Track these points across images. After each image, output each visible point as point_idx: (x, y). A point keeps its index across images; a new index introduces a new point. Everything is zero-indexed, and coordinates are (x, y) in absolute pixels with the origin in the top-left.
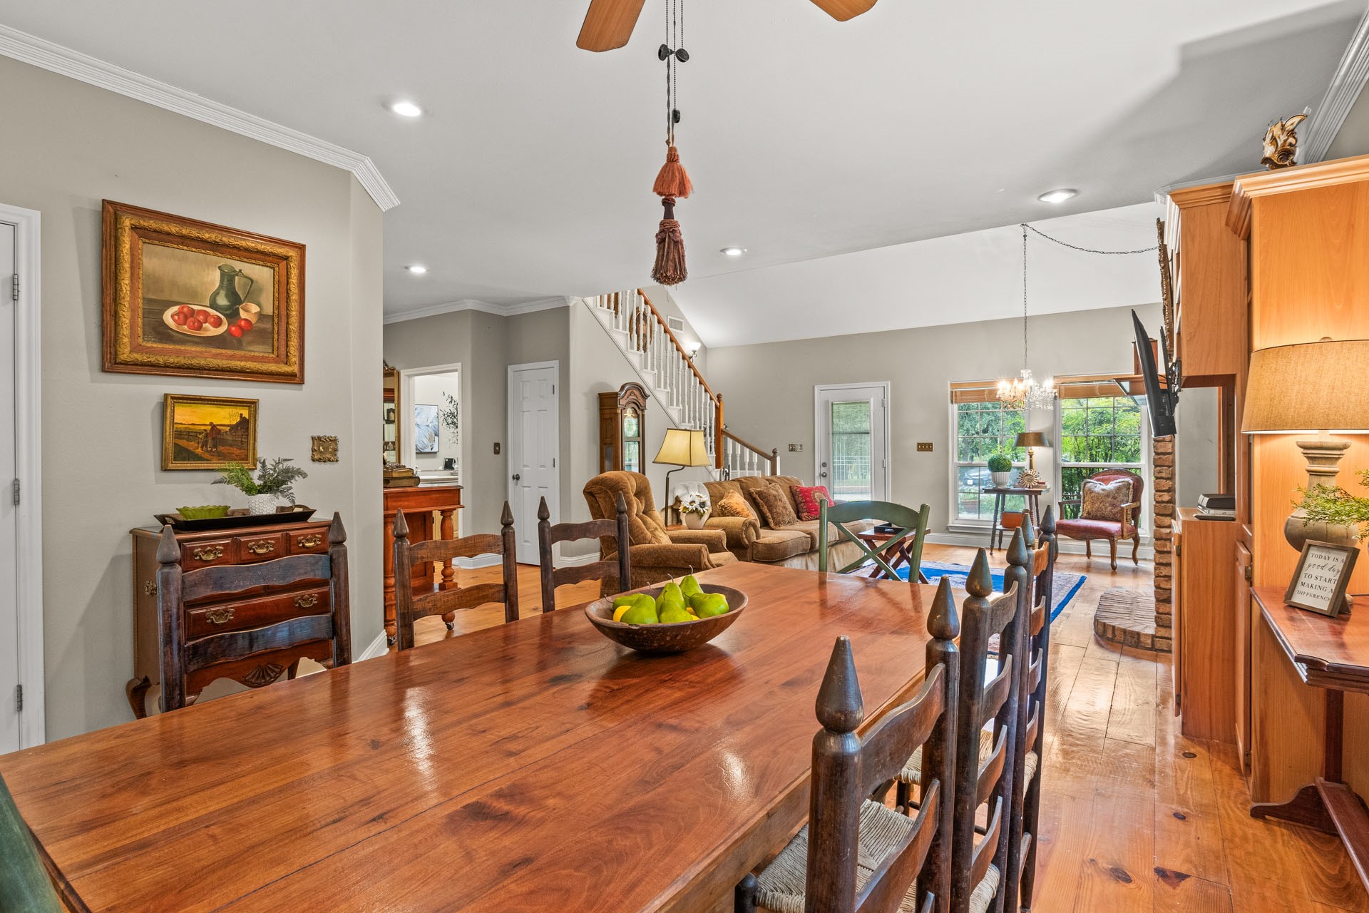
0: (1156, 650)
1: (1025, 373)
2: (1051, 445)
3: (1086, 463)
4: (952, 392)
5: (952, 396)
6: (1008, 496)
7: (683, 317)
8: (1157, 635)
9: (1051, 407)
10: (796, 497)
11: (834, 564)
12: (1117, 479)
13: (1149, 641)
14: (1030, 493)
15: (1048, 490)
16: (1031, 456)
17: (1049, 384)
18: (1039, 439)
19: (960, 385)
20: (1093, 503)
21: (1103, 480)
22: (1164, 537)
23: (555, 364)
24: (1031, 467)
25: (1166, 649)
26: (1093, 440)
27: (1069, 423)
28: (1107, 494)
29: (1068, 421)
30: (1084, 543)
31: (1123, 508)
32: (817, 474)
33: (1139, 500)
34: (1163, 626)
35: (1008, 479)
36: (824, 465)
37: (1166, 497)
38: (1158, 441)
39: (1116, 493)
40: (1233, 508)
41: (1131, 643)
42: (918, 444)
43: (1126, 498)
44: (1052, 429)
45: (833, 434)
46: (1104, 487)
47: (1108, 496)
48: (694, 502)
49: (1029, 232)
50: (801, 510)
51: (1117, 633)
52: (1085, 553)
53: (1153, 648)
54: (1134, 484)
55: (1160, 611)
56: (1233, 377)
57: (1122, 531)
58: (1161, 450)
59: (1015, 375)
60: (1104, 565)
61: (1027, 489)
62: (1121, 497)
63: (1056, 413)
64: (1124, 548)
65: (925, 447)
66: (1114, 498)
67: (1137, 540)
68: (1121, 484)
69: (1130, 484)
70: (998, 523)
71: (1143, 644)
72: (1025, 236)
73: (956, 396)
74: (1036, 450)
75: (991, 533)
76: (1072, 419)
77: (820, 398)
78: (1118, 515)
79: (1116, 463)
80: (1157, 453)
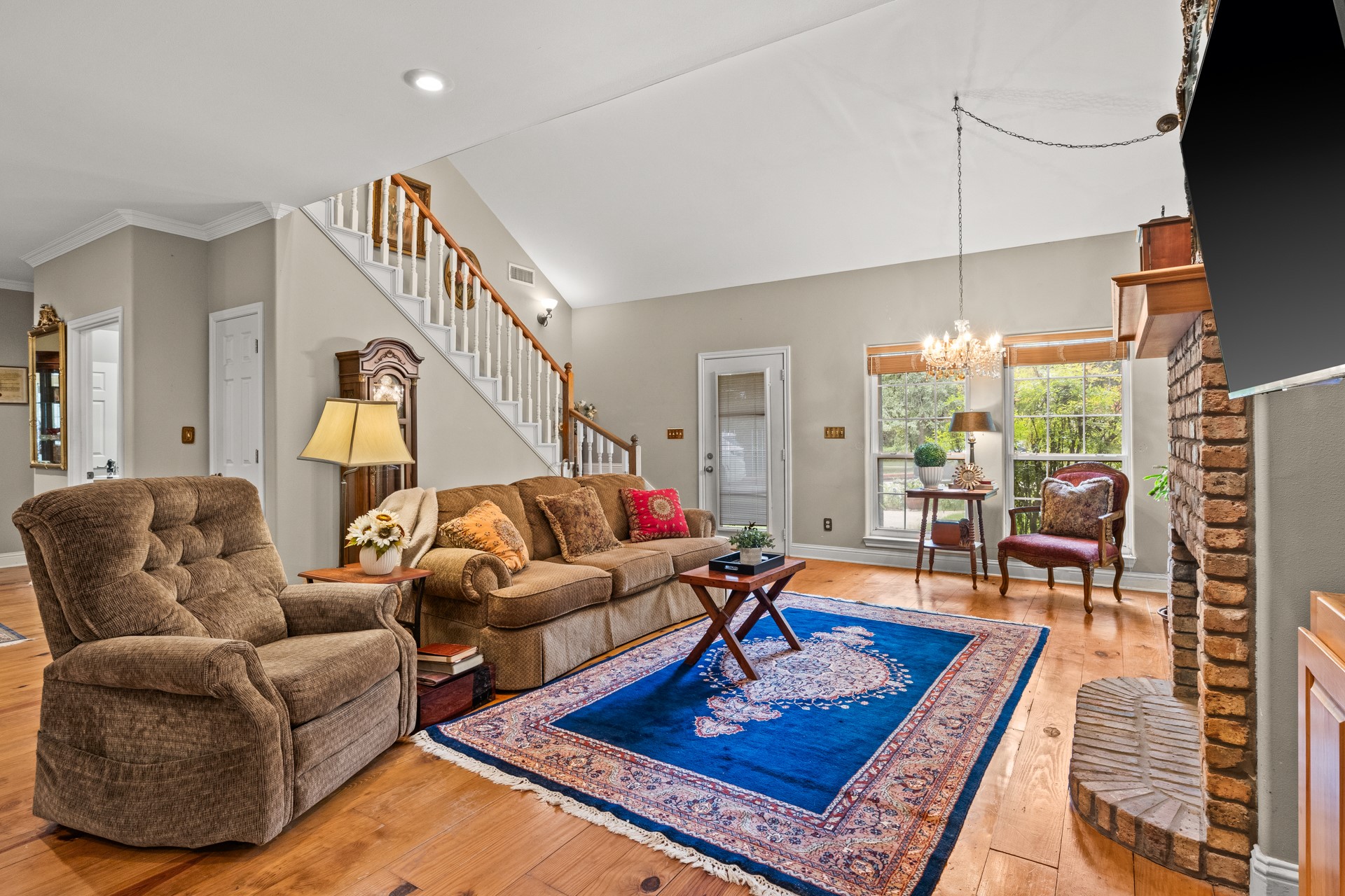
0: (1209, 879)
1: (960, 325)
2: (999, 430)
3: (1046, 455)
4: (869, 359)
5: (869, 365)
6: (940, 501)
7: (534, 267)
8: (1213, 845)
9: (998, 374)
10: (627, 506)
11: (668, 612)
12: (1090, 478)
13: (1194, 857)
14: (969, 497)
15: (995, 492)
16: (972, 445)
17: (994, 342)
18: (983, 422)
19: (878, 350)
20: (1057, 512)
21: (1070, 479)
22: (1229, 628)
23: (258, 307)
24: (972, 460)
25: (1234, 880)
26: (1055, 423)
27: (1025, 401)
28: (1078, 499)
29: (1022, 397)
30: (1046, 570)
31: (1101, 520)
32: (701, 468)
33: (1123, 508)
34: (1226, 827)
35: (942, 478)
36: (710, 456)
37: (1233, 539)
39: (1090, 497)
41: (1151, 852)
42: (827, 429)
43: (1103, 506)
44: (1001, 409)
45: (720, 415)
46: (1074, 489)
47: (1078, 501)
48: (369, 528)
49: (967, 122)
50: (631, 525)
51: (1121, 823)
52: (1047, 580)
53: (1201, 873)
54: (1114, 485)
55: (1220, 793)
57: (1101, 555)
59: (945, 327)
60: (1072, 599)
61: (966, 491)
62: (1097, 505)
63: (1006, 382)
64: (1102, 576)
65: (836, 433)
66: (1088, 505)
67: (1119, 566)
68: (1096, 484)
69: (1109, 485)
70: (928, 535)
71: (1179, 862)
72: (959, 129)
73: (874, 364)
74: (979, 436)
75: (917, 549)
76: (1028, 395)
77: (704, 369)
78: (1093, 531)
79: (1087, 455)
80: (1209, 441)
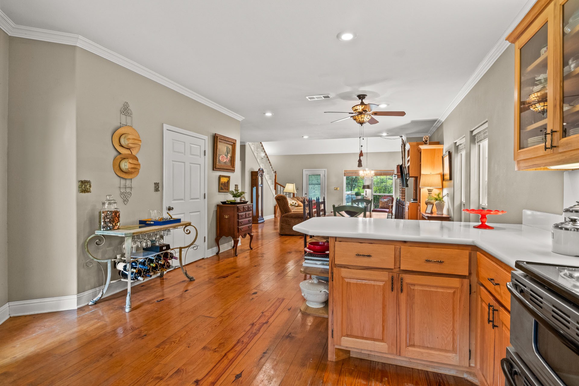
1: (367, 169)
2: (371, 189)
3: (378, 194)
4: (344, 173)
5: (344, 174)
9: (372, 178)
12: (387, 198)
16: (366, 192)
17: (373, 172)
18: (368, 187)
19: (347, 171)
20: (382, 204)
21: (384, 198)
24: (366, 195)
26: (380, 188)
29: (375, 182)
31: (389, 205)
33: (393, 204)
36: (306, 194)
38: (403, 188)
40: (417, 201)
42: (334, 188)
43: (390, 203)
44: (371, 184)
45: (309, 184)
46: (384, 200)
47: (386, 202)
56: (417, 177)
57: (389, 211)
58: (403, 190)
65: (336, 189)
66: (387, 203)
68: (389, 199)
69: (391, 199)
73: (346, 174)
74: (367, 190)
77: (305, 172)
78: (388, 208)
79: (387, 194)
80: (402, 191)
